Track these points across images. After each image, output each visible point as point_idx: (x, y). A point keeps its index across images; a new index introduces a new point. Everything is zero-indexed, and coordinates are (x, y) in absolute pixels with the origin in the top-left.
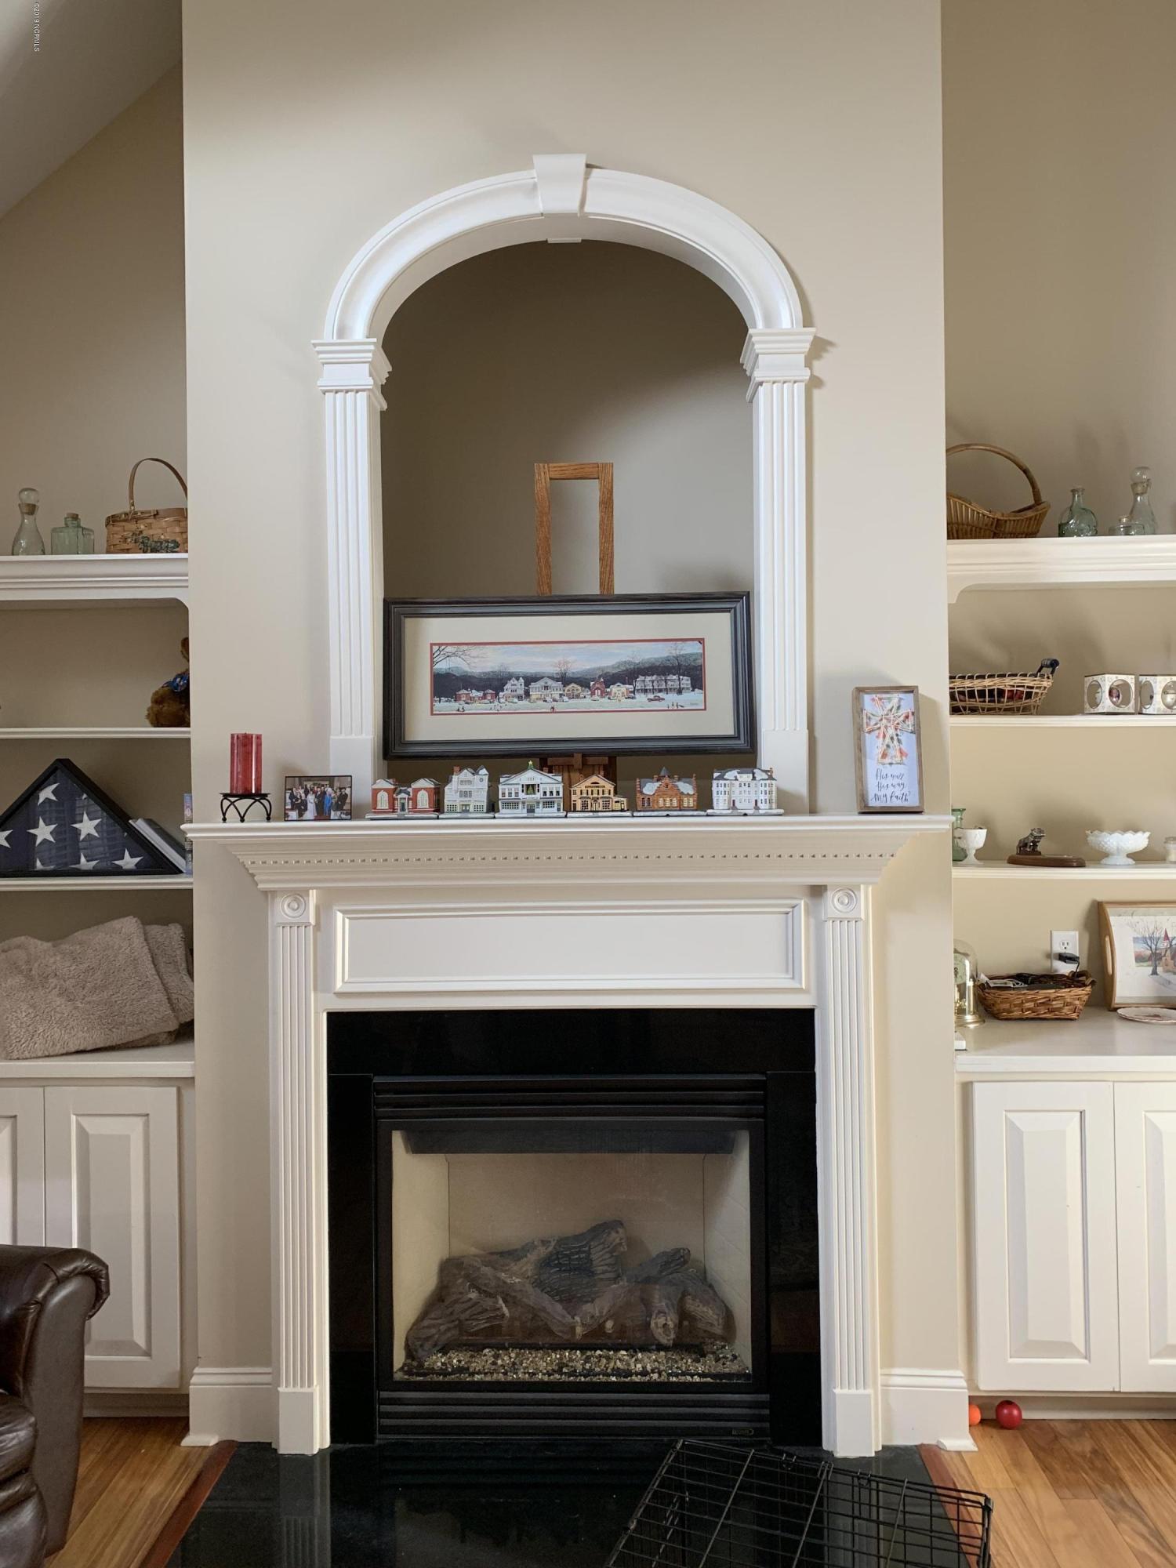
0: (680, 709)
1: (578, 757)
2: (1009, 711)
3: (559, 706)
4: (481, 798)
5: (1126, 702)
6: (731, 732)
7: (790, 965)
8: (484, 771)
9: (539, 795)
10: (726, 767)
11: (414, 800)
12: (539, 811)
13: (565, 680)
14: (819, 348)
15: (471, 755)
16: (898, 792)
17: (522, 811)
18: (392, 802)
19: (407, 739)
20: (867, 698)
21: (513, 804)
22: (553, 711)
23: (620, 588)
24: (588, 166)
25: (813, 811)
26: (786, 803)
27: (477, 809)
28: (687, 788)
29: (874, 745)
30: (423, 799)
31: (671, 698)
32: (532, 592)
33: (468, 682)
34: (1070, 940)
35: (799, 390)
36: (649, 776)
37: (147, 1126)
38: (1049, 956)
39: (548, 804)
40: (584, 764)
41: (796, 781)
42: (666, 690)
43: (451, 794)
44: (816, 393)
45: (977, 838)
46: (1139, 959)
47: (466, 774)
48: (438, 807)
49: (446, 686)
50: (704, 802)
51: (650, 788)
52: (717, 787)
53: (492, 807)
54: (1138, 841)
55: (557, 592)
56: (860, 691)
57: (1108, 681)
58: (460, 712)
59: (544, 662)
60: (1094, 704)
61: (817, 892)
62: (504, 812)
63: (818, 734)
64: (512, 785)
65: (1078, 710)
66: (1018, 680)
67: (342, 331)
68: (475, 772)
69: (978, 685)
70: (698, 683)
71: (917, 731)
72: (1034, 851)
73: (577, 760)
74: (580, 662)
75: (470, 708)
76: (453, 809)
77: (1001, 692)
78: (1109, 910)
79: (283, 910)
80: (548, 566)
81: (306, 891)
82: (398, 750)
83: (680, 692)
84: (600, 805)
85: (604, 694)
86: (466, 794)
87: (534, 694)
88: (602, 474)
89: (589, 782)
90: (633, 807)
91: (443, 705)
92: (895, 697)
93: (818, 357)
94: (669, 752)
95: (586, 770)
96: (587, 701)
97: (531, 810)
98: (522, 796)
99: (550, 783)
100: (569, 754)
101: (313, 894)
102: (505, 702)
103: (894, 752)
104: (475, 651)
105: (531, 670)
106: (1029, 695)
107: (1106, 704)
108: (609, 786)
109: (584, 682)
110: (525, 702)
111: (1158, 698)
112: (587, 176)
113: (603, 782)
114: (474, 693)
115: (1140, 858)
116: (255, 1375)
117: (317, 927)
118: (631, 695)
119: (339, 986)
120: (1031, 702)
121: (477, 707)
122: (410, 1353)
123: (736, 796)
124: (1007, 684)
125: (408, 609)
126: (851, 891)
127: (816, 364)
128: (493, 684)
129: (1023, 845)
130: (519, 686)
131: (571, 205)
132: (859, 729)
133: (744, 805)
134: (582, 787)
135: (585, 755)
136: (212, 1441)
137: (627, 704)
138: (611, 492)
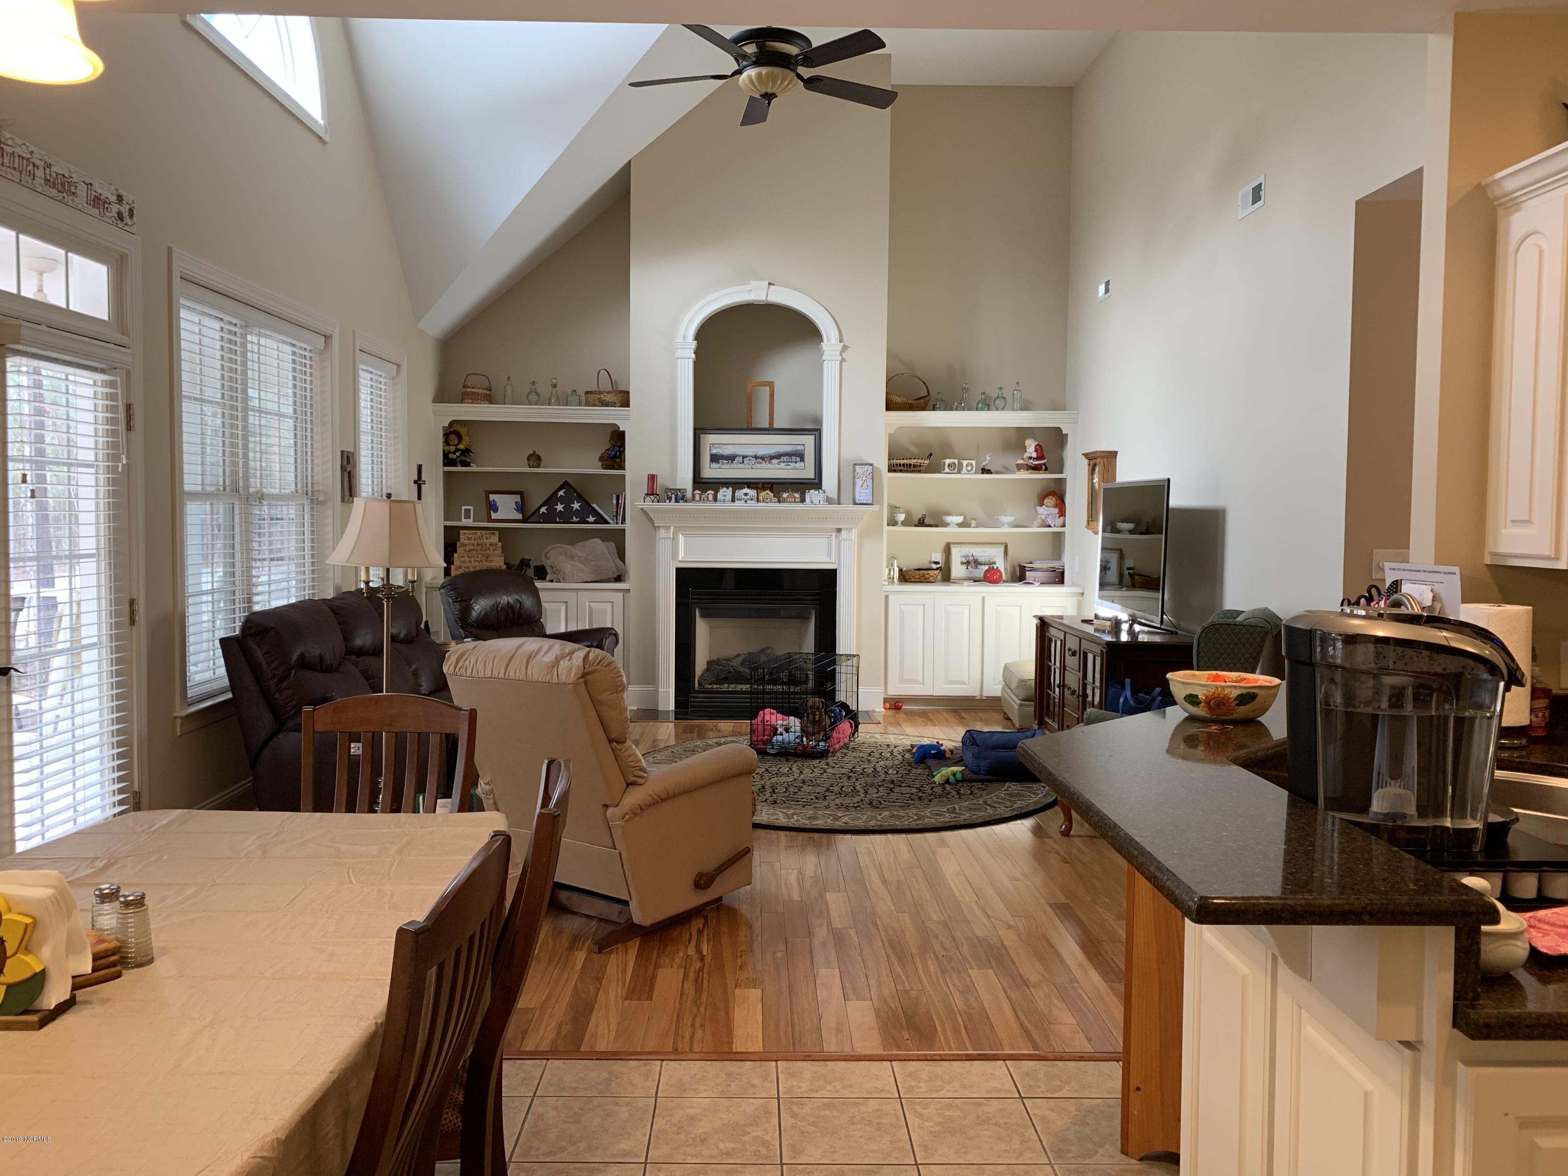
0: (795, 468)
1: (761, 484)
2: (913, 472)
3: (754, 467)
4: (730, 498)
5: (954, 469)
6: (813, 477)
7: (830, 556)
8: (731, 488)
9: (748, 497)
10: (810, 489)
11: (708, 497)
12: (748, 502)
13: (756, 457)
14: (845, 348)
15: (726, 483)
16: (866, 498)
17: (743, 502)
18: (700, 498)
19: (702, 476)
20: (857, 467)
21: (740, 499)
22: (752, 468)
23: (775, 426)
24: (770, 284)
25: (839, 504)
26: (829, 501)
27: (728, 501)
28: (797, 495)
29: (859, 482)
30: (711, 497)
31: (793, 465)
32: (745, 426)
33: (723, 457)
34: (938, 556)
35: (838, 363)
36: (785, 492)
37: (613, 607)
38: (930, 562)
39: (752, 500)
40: (763, 487)
41: (834, 495)
42: (792, 462)
43: (720, 496)
44: (843, 364)
45: (901, 517)
46: (962, 563)
47: (725, 489)
48: (715, 499)
49: (715, 458)
50: (803, 500)
51: (785, 495)
52: (807, 496)
53: (733, 500)
54: (960, 519)
55: (753, 426)
56: (855, 464)
57: (948, 461)
58: (720, 468)
59: (750, 451)
60: (944, 470)
61: (839, 530)
62: (737, 502)
63: (841, 478)
64: (740, 493)
65: (940, 472)
66: (916, 461)
67: (684, 338)
68: (728, 488)
69: (902, 462)
70: (802, 460)
71: (873, 479)
72: (923, 523)
73: (760, 486)
74: (761, 452)
75: (723, 466)
76: (720, 501)
77: (910, 465)
78: (952, 546)
79: (662, 533)
80: (751, 417)
81: (670, 527)
82: (699, 480)
83: (796, 462)
84: (769, 500)
85: (769, 463)
86: (725, 496)
87: (745, 462)
88: (771, 384)
89: (765, 492)
90: (779, 502)
91: (714, 465)
92: (866, 467)
93: (844, 351)
94: (791, 483)
95: (764, 489)
96: (764, 465)
97: (746, 502)
98: (743, 497)
99: (752, 493)
100: (757, 483)
101: (672, 528)
102: (734, 465)
103: (865, 485)
104: (725, 447)
105: (745, 454)
106: (920, 466)
107: (947, 470)
108: (772, 494)
109: (763, 458)
110: (742, 465)
111: (964, 468)
112: (769, 288)
113: (770, 493)
114: (725, 461)
115: (960, 525)
116: (651, 688)
117: (673, 539)
118: (779, 463)
119: (680, 559)
120: (921, 468)
121: (726, 466)
122: (699, 684)
123: (813, 498)
124: (912, 462)
125: (703, 431)
126: (850, 530)
127: (844, 354)
128: (731, 458)
129: (920, 520)
130: (740, 459)
131: (763, 298)
132: (854, 477)
133: (816, 502)
134: (763, 495)
135: (763, 484)
136: (635, 708)
137: (778, 466)
138: (773, 391)
